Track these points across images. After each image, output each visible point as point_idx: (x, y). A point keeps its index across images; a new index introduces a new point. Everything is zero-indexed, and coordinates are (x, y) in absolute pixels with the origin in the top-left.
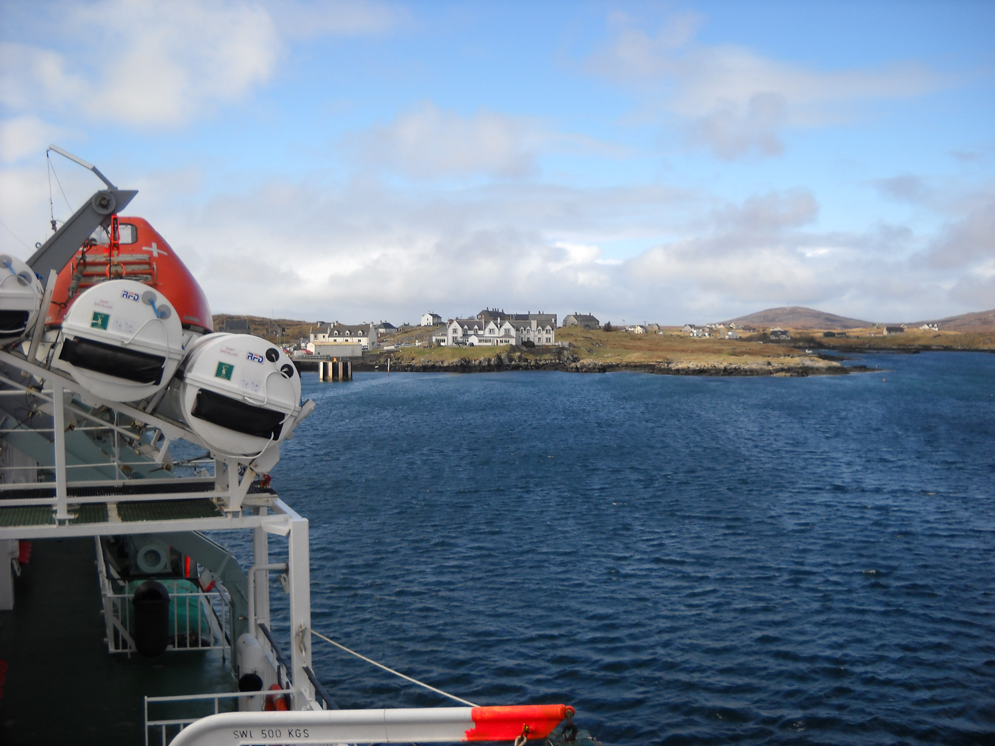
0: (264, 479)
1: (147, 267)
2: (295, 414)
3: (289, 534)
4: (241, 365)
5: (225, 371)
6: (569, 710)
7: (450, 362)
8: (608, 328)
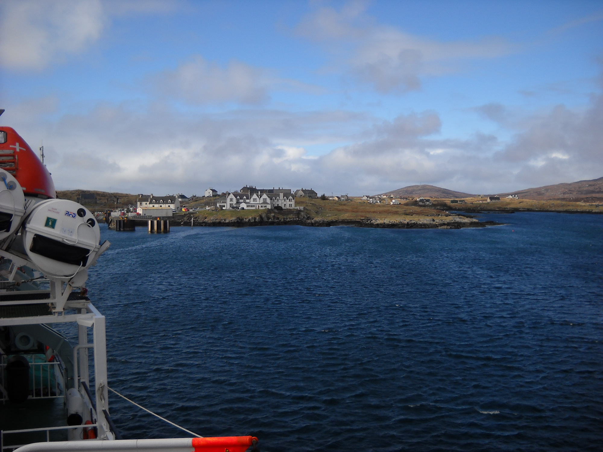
0: (83, 291)
1: (12, 158)
2: (96, 250)
3: (93, 325)
4: (61, 219)
5: (51, 223)
6: (254, 440)
7: (230, 220)
8: (324, 198)
